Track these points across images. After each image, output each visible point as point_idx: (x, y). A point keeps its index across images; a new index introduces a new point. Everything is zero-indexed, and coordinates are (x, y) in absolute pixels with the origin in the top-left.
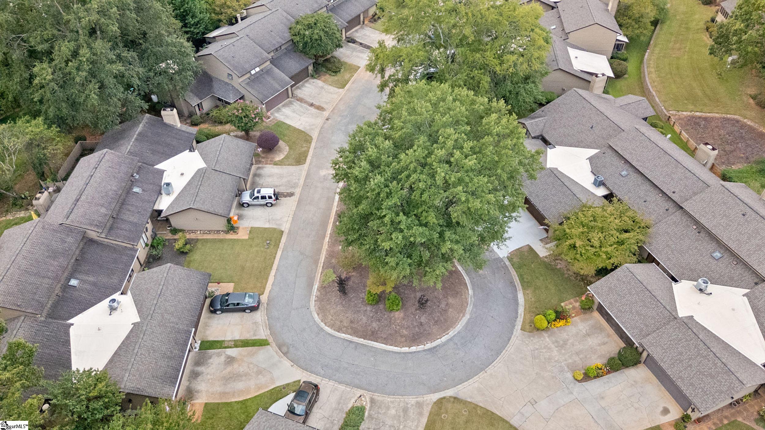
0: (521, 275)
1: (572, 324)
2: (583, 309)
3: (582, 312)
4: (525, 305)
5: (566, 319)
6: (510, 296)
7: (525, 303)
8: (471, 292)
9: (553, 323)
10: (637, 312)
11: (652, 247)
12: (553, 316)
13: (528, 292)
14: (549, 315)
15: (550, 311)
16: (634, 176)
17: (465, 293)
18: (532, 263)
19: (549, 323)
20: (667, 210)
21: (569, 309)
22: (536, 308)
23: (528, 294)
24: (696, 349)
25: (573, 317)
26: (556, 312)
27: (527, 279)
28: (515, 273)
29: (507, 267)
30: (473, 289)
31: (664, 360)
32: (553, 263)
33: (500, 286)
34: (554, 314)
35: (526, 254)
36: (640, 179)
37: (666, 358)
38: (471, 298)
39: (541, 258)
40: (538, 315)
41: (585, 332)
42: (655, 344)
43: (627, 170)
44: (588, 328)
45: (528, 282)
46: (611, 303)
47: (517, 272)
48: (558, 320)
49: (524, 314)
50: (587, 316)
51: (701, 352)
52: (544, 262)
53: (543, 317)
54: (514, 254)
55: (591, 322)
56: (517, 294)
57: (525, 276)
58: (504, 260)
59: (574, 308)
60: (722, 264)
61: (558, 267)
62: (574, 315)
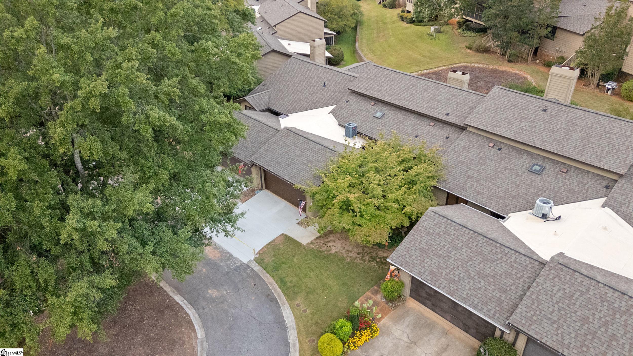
0: (281, 279)
1: (382, 334)
2: (391, 301)
3: (390, 307)
4: (298, 326)
5: (370, 327)
6: (270, 318)
7: (296, 322)
8: (200, 333)
9: (351, 340)
10: (479, 273)
11: (450, 185)
12: (348, 327)
13: (297, 302)
14: (341, 328)
15: (342, 321)
16: (391, 114)
17: (189, 337)
18: (294, 257)
19: (344, 344)
20: (447, 138)
21: (368, 308)
22: (317, 323)
23: (298, 305)
24: (606, 304)
25: (380, 319)
26: (350, 318)
27: (291, 282)
28: (271, 280)
29: (256, 274)
30: (205, 326)
31: (566, 342)
32: (324, 249)
33: (250, 307)
34: (349, 324)
35: (281, 246)
36: (400, 115)
37: (566, 337)
38: (202, 344)
39: (304, 247)
40: (322, 334)
41: (406, 339)
42: (535, 318)
43: (381, 111)
44: (408, 331)
45: (294, 286)
46: (432, 273)
47: (273, 277)
48: (358, 333)
49: (300, 342)
50: (400, 311)
51: (616, 306)
52: (311, 250)
53: (331, 335)
54: (264, 253)
55: (409, 319)
56: (281, 312)
57: (286, 279)
58: (250, 265)
59: (375, 304)
60: (548, 177)
61: (333, 251)
62: (380, 316)
